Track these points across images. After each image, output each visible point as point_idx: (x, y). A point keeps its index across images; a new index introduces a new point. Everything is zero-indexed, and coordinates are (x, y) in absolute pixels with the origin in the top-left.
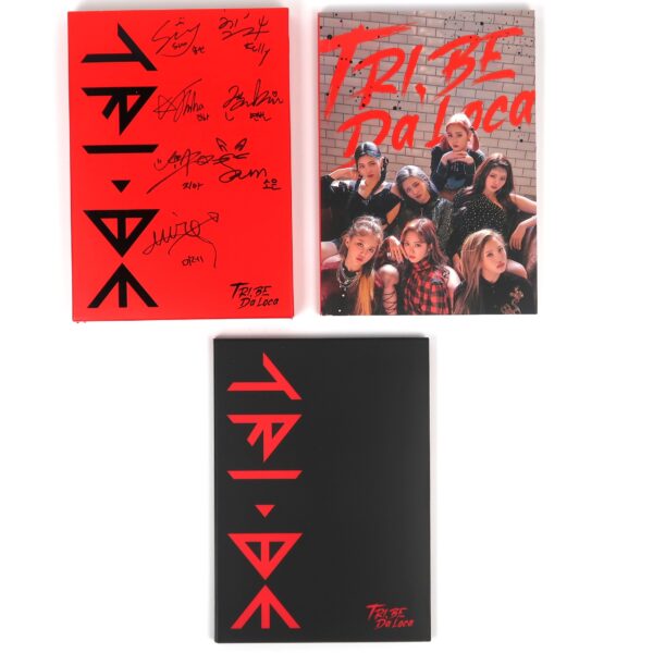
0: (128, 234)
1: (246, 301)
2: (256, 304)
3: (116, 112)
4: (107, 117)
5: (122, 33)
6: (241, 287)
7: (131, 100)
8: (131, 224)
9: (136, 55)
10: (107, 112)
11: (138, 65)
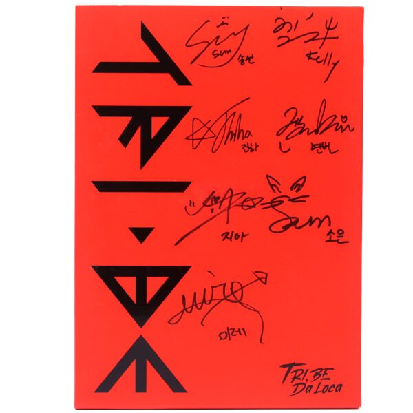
0: (149, 297)
1: (301, 387)
2: (314, 389)
3: (137, 137)
4: (125, 145)
5: (147, 36)
6: (294, 368)
7: (158, 123)
8: (154, 284)
9: (165, 64)
10: (125, 139)
11: (167, 77)
